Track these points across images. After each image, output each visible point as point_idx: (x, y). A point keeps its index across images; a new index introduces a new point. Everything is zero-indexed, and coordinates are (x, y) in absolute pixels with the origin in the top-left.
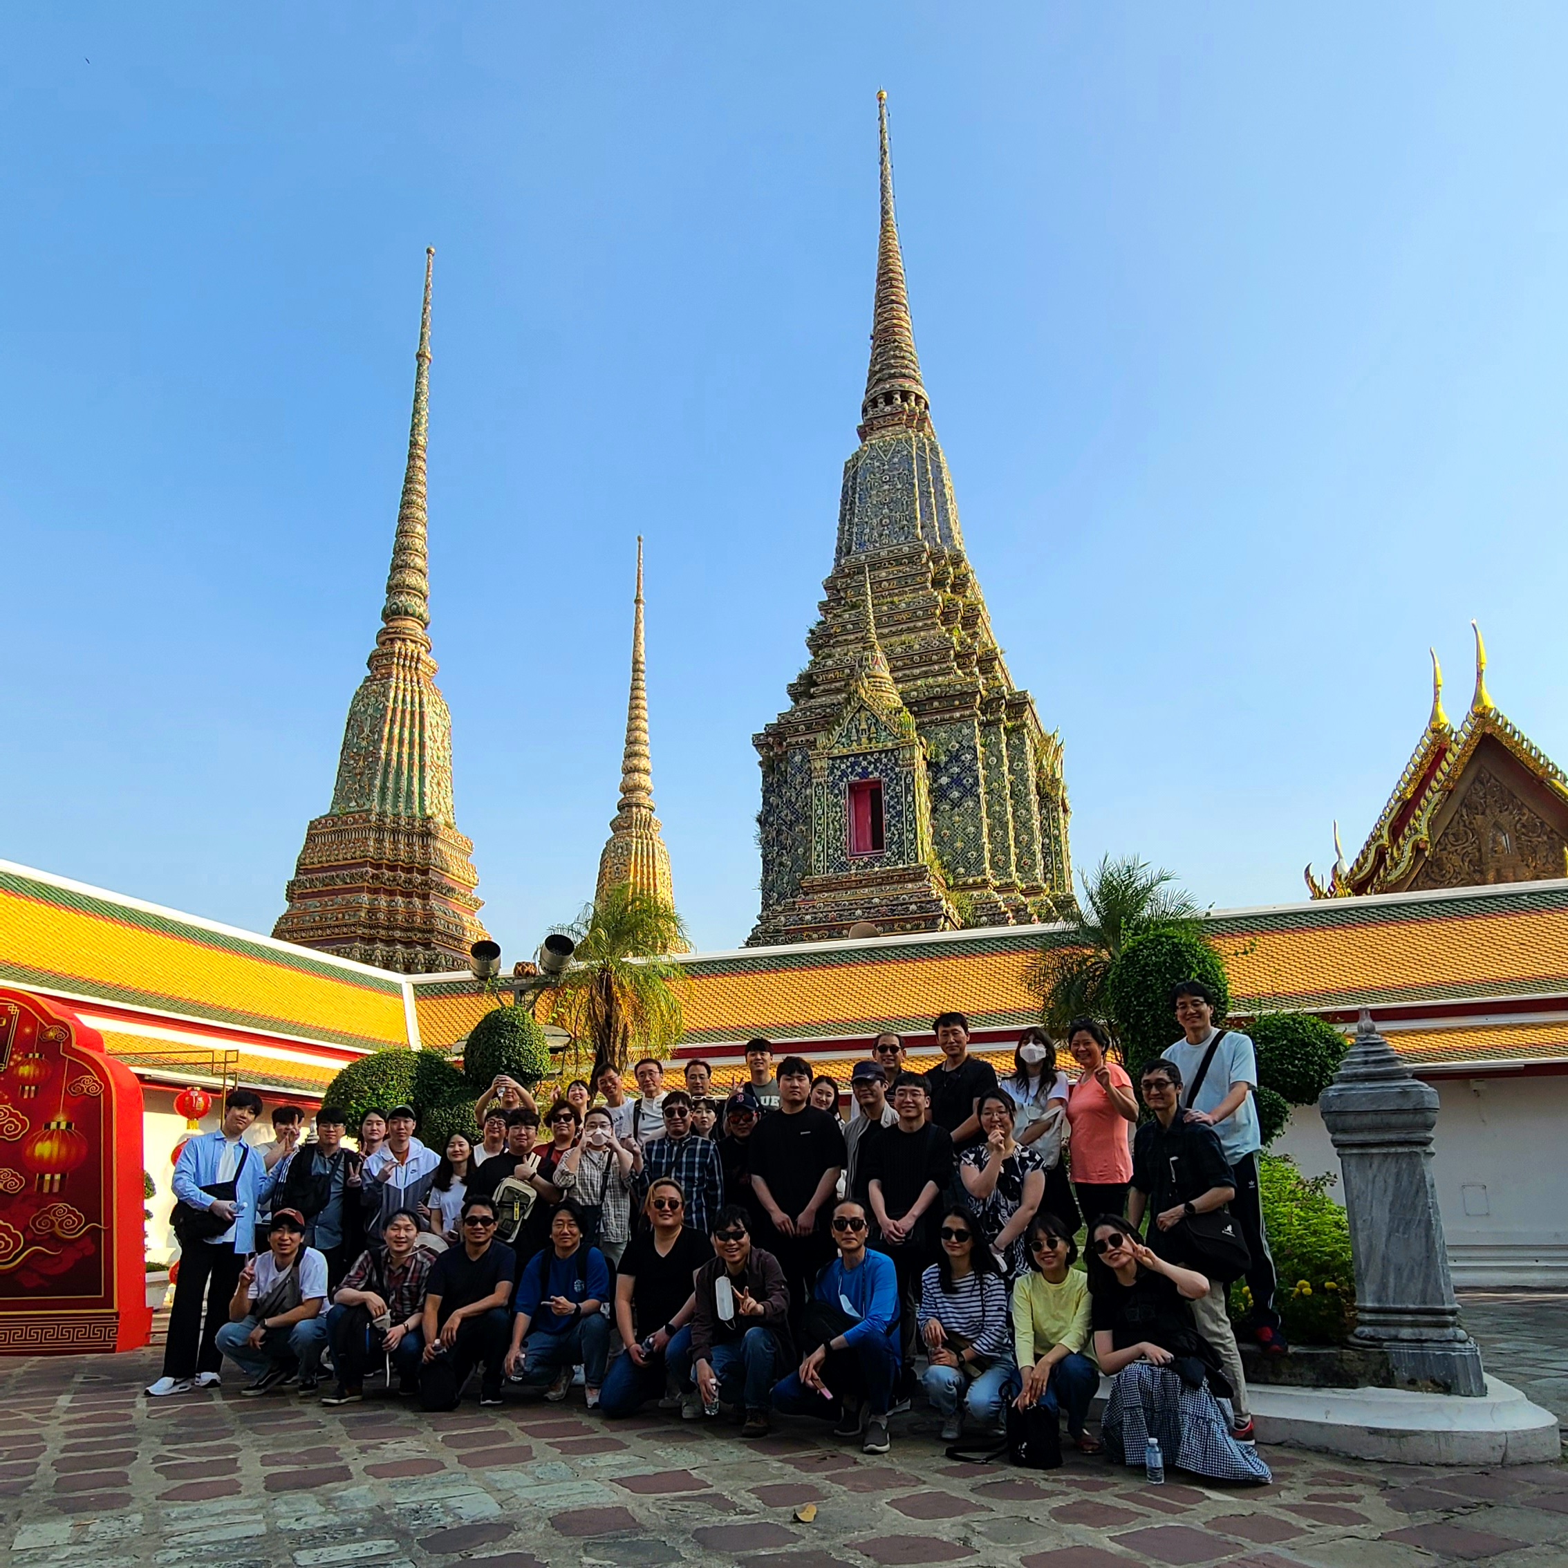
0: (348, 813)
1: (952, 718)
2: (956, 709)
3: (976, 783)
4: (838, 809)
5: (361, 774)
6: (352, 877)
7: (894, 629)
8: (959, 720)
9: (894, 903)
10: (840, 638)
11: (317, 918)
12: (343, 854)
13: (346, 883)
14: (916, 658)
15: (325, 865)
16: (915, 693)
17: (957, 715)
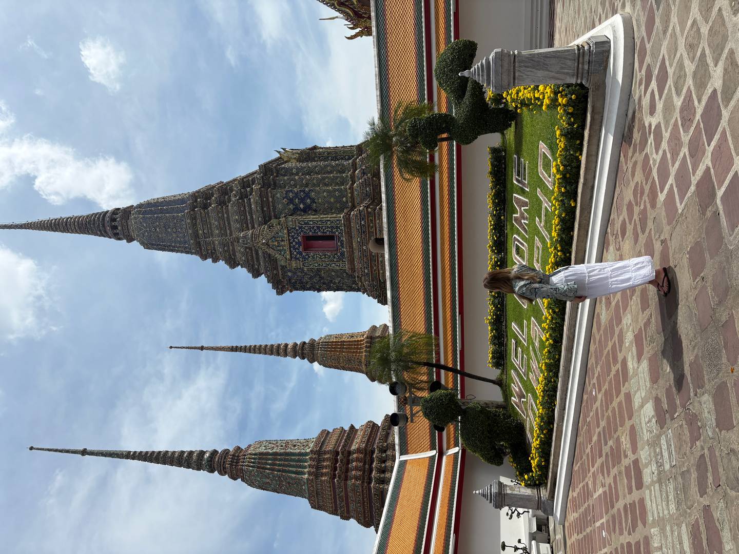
0: (308, 490)
1: (272, 201)
2: (268, 199)
3: (304, 191)
4: (315, 256)
5: (289, 483)
6: (340, 488)
7: (227, 228)
8: (273, 199)
9: (360, 231)
10: (231, 253)
11: (359, 505)
12: (328, 492)
13: (342, 491)
14: (242, 217)
15: (333, 501)
16: (260, 219)
17: (270, 199)
